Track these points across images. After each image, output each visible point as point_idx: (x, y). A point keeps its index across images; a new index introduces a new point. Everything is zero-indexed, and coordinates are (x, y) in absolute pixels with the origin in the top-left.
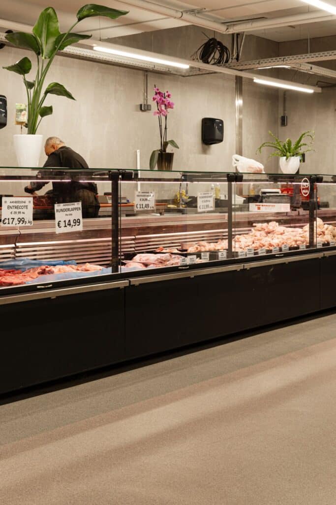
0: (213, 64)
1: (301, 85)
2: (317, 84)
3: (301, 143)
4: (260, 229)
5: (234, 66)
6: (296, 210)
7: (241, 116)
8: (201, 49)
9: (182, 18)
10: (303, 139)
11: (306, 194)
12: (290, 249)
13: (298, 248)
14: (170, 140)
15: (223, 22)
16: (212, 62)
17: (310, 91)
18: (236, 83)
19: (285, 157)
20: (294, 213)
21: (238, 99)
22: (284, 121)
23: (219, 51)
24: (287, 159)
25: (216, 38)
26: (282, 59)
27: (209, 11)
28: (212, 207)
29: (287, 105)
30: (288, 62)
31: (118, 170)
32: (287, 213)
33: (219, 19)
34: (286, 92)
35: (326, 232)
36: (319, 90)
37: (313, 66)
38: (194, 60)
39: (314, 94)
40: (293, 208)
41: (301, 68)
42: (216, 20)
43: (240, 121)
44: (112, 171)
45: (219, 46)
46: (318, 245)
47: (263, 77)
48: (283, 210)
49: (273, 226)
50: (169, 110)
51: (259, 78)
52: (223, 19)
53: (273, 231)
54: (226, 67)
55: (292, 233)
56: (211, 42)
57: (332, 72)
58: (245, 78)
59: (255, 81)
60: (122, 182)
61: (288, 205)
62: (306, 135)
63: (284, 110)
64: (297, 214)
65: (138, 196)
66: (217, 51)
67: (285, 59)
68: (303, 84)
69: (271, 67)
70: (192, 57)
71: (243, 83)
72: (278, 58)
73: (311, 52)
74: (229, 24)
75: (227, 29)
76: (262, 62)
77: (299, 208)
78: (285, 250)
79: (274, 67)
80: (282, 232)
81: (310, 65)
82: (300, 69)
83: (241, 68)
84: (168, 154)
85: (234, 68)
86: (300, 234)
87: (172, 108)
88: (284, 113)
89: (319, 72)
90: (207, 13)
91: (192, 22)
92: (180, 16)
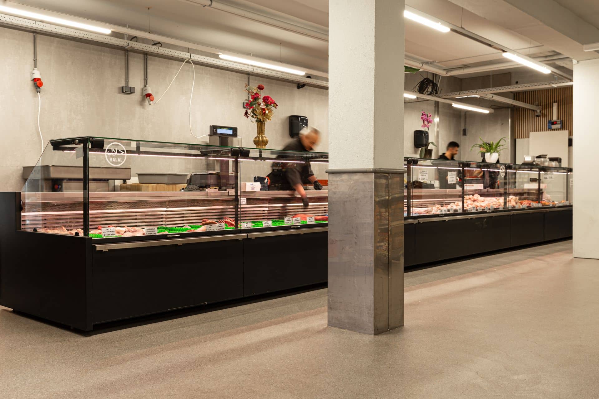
0: (428, 95)
1: (481, 107)
2: (491, 107)
3: (500, 144)
4: (468, 199)
5: (442, 96)
6: (486, 189)
7: (438, 129)
8: (419, 85)
9: (422, 67)
10: (501, 142)
11: (503, 175)
12: (495, 209)
13: (498, 208)
14: (431, 142)
15: (445, 69)
16: (427, 94)
17: (486, 111)
18: (435, 107)
19: (490, 153)
20: (486, 190)
21: (436, 117)
22: (465, 132)
23: (431, 86)
24: (491, 154)
25: (429, 78)
26: (476, 91)
27: (437, 63)
28: (455, 181)
29: (467, 121)
30: (480, 93)
31: (412, 158)
32: (481, 190)
33: (441, 67)
34: (466, 112)
35: (512, 200)
36: (493, 111)
37: (494, 95)
38: (413, 92)
39: (490, 114)
40: (485, 187)
41: (487, 97)
42: (440, 68)
43: (438, 132)
44: (409, 158)
45: (431, 83)
46: (509, 207)
47: (459, 103)
48: (479, 188)
49: (477, 196)
50: (430, 124)
51: (456, 104)
52: (445, 67)
53: (477, 200)
54: (437, 97)
55: (490, 201)
56: (425, 80)
57: (504, 99)
58: (441, 102)
59: (453, 105)
60: (413, 167)
61: (482, 185)
62: (503, 139)
63: (465, 125)
64: (487, 191)
65: (420, 173)
66: (430, 86)
67: (478, 91)
68: (483, 107)
69: (466, 96)
70: (412, 90)
71: (440, 107)
72: (473, 91)
73: (492, 87)
74: (448, 70)
75: (447, 73)
76: (462, 93)
77: (487, 187)
78: (492, 209)
79: (468, 96)
80: (483, 200)
81: (492, 95)
82: (485, 98)
83: (446, 97)
84: (429, 150)
85: (442, 97)
86: (495, 201)
87: (432, 123)
88: (465, 127)
89: (496, 99)
90: (436, 64)
91: (425, 69)
92: (421, 66)
